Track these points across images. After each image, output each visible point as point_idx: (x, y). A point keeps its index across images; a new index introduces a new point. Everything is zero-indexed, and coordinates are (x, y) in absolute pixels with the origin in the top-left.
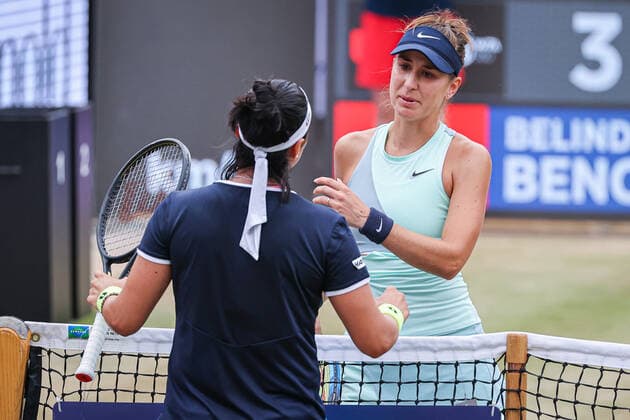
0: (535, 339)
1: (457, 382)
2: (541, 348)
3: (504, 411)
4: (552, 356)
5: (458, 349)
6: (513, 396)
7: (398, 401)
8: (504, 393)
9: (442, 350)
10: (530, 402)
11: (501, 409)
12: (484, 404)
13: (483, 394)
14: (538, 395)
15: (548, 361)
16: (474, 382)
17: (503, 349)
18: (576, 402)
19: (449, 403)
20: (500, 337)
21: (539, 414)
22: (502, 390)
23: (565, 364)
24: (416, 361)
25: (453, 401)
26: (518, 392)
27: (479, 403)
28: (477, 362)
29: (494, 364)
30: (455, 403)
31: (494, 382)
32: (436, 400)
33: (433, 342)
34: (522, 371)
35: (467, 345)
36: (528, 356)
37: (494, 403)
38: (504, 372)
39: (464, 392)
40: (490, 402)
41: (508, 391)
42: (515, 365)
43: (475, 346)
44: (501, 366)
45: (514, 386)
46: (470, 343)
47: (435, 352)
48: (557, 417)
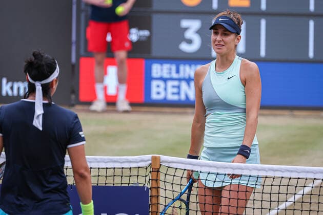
0: (164, 158)
1: (130, 176)
2: (166, 162)
3: (150, 188)
4: (171, 165)
5: (131, 162)
6: (154, 182)
7: (106, 184)
8: (151, 181)
9: (124, 162)
10: (161, 184)
11: (149, 187)
12: (142, 185)
13: (142, 182)
14: (165, 182)
15: (169, 167)
16: (138, 176)
17: (150, 162)
18: (181, 185)
19: (127, 185)
20: (149, 157)
21: (165, 190)
22: (150, 180)
23: (176, 169)
24: (113, 167)
25: (129, 184)
26: (157, 180)
27: (140, 185)
28: (139, 168)
29: (146, 168)
30: (130, 185)
31: (146, 176)
32: (122, 184)
33: (120, 159)
34: (158, 171)
35: (135, 160)
36: (161, 165)
37: (146, 185)
38: (150, 172)
39: (134, 181)
40: (144, 185)
41: (152, 180)
42: (155, 169)
43: (138, 161)
44: (149, 170)
45: (155, 178)
46: (136, 159)
47: (121, 163)
48: (173, 191)
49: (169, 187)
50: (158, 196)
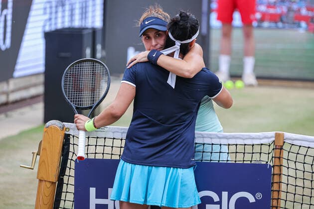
0: (287, 135)
1: (253, 153)
2: (290, 139)
4: (295, 142)
5: (253, 138)
6: (277, 160)
7: (227, 161)
8: (273, 158)
9: (247, 139)
10: (284, 163)
11: (272, 165)
12: (265, 163)
14: (288, 160)
15: (293, 145)
16: (260, 153)
17: (274, 139)
18: (304, 163)
19: (249, 162)
20: (272, 134)
21: (288, 168)
22: (272, 157)
23: (300, 146)
24: (236, 144)
25: (251, 161)
26: (279, 158)
27: (263, 163)
28: (262, 144)
29: (269, 146)
30: (252, 162)
31: (269, 153)
32: (244, 161)
33: (243, 135)
34: (281, 149)
35: (257, 137)
36: (284, 142)
37: (269, 163)
38: (273, 149)
40: (267, 162)
41: (275, 157)
42: (278, 146)
43: (261, 137)
44: (272, 147)
45: (278, 155)
46: (259, 136)
47: (244, 139)
48: (296, 169)
49: (292, 165)
50: (280, 175)
